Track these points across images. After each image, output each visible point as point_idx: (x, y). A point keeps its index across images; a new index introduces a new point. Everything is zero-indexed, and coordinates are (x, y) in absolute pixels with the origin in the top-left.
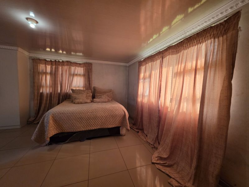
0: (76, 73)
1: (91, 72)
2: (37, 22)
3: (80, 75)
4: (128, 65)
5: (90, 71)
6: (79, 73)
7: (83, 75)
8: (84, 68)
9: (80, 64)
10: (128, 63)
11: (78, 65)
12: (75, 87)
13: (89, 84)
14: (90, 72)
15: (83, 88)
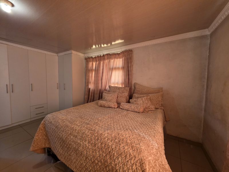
0: (115, 66)
1: (131, 62)
2: (13, 5)
3: (118, 68)
4: (209, 33)
5: (129, 61)
6: (117, 66)
7: (122, 68)
8: (123, 58)
9: (118, 54)
10: (207, 27)
11: (117, 56)
12: (114, 84)
13: (129, 79)
14: (129, 63)
15: (122, 85)
